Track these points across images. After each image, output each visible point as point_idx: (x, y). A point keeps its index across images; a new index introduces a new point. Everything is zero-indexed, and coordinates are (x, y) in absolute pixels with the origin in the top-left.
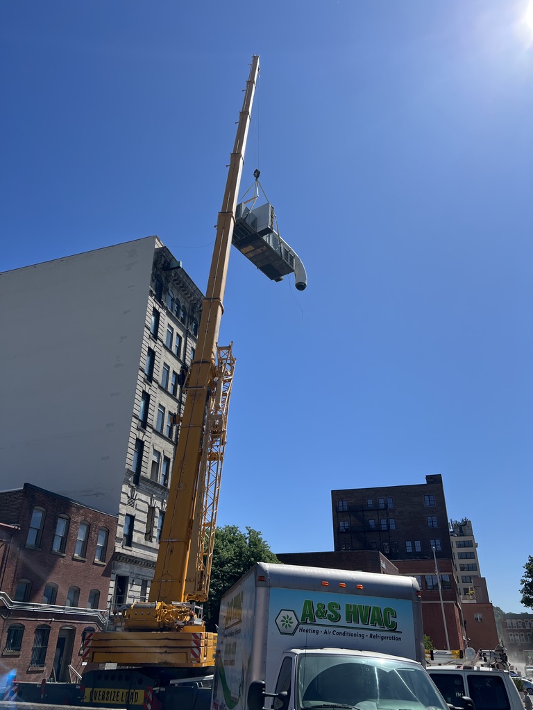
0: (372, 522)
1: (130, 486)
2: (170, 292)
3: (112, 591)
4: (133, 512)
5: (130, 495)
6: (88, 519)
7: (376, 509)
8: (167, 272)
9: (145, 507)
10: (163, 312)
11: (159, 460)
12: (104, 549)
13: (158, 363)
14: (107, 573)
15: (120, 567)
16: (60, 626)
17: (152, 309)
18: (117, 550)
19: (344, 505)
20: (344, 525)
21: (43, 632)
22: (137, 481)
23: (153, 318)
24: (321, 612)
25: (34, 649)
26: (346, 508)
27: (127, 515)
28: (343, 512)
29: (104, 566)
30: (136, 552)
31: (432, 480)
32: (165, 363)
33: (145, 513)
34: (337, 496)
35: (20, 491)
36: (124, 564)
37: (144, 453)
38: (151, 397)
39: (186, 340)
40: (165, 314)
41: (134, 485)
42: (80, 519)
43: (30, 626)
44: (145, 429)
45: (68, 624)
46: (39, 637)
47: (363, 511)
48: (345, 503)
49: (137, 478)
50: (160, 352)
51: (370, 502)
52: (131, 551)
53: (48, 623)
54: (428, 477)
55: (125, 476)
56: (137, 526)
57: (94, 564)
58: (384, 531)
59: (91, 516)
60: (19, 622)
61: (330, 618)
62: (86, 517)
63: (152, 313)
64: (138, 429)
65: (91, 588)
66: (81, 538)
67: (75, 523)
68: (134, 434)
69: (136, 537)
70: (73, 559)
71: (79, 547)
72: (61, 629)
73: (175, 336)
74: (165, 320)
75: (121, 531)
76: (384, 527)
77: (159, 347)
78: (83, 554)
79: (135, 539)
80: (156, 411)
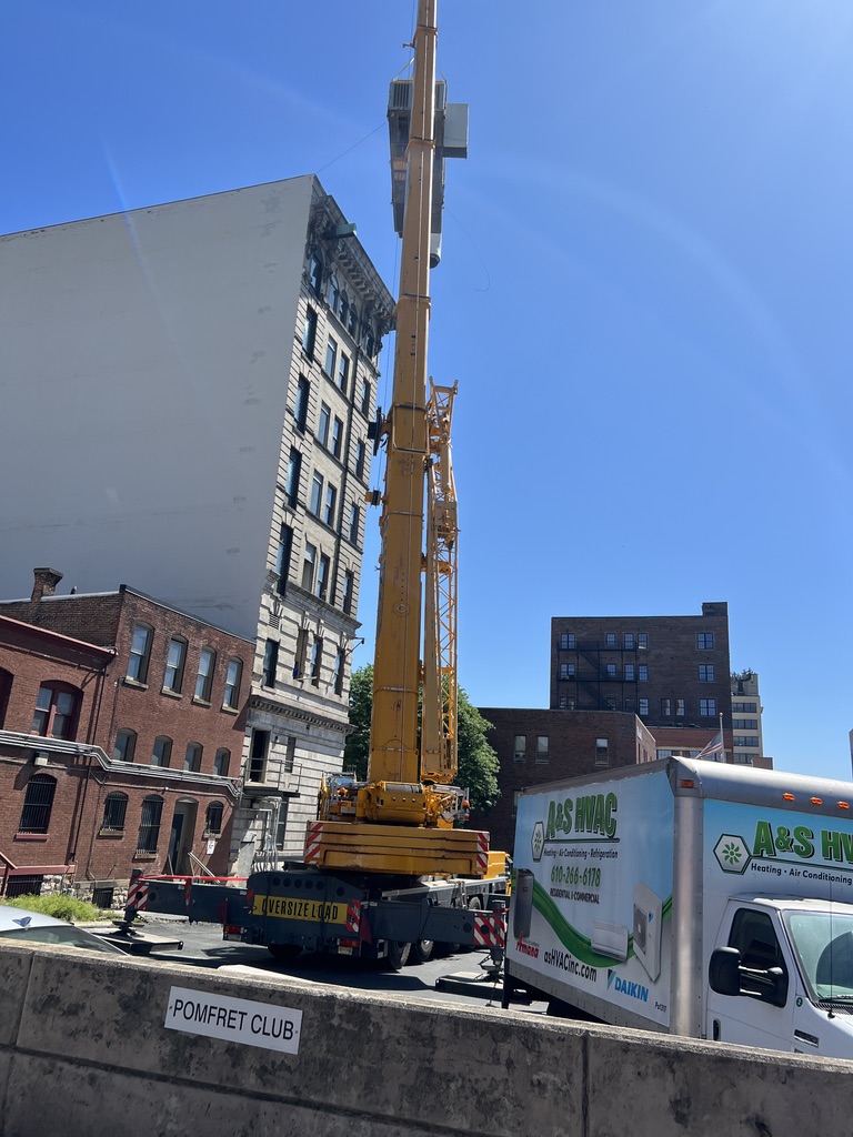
0: (611, 668)
1: (273, 597)
2: (333, 278)
3: (246, 751)
4: (276, 636)
5: (272, 610)
6: (214, 644)
7: (620, 649)
8: (330, 242)
9: (293, 630)
10: (322, 314)
11: (313, 559)
12: (236, 690)
13: (313, 402)
14: (240, 726)
15: (257, 717)
16: (177, 797)
17: (306, 308)
18: (254, 693)
19: (570, 640)
20: (568, 669)
21: (154, 806)
22: (282, 590)
23: (307, 323)
24: (784, 840)
25: (141, 829)
26: (572, 646)
27: (269, 640)
28: (568, 650)
29: (235, 714)
30: (280, 696)
31: (711, 610)
32: (323, 403)
33: (294, 638)
34: (560, 626)
35: (113, 596)
36: (263, 713)
37: (294, 548)
38: (304, 458)
39: (356, 364)
40: (325, 317)
41: (279, 595)
42: (201, 643)
43: (136, 798)
44: (295, 509)
45: (187, 796)
46: (149, 812)
47: (599, 651)
48: (572, 638)
49: (283, 585)
50: (316, 382)
51: (611, 638)
52: (274, 694)
53: (160, 794)
54: (705, 606)
55: (266, 581)
56: (283, 657)
57: (222, 711)
58: (629, 682)
59: (217, 639)
60: (120, 789)
61: (798, 851)
62: (210, 641)
63: (305, 314)
64: (284, 509)
65: (218, 746)
66: (203, 671)
67: (195, 648)
68: (279, 516)
69: (283, 674)
70: (193, 703)
71: (199, 685)
72: (177, 802)
73: (339, 356)
74: (325, 328)
75: (259, 665)
76: (630, 676)
77: (315, 373)
78: (207, 695)
79: (279, 677)
80: (311, 481)
